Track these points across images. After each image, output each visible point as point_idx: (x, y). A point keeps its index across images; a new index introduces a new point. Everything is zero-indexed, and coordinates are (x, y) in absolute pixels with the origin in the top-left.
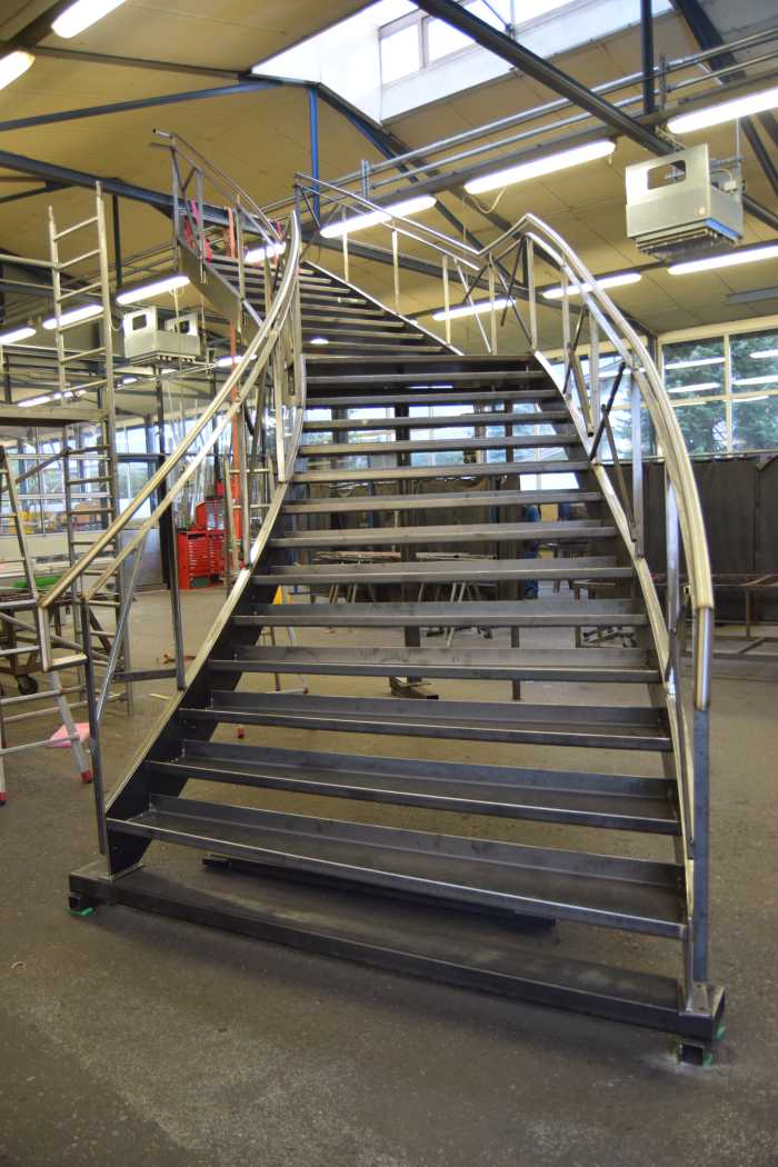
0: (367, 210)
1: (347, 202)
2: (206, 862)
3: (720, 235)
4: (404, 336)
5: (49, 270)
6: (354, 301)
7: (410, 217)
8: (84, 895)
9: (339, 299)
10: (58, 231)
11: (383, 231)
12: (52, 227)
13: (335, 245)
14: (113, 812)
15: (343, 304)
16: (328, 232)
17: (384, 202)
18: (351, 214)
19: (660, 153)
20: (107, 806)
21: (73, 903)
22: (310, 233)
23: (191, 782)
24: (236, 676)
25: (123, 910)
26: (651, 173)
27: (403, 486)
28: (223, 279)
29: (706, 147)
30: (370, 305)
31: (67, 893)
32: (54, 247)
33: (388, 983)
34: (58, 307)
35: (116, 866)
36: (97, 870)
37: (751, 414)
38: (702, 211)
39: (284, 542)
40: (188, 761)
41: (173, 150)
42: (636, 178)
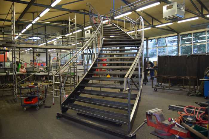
0: (120, 15)
1: (117, 13)
2: (77, 114)
3: (179, 17)
4: (125, 35)
5: (69, 26)
6: (117, 29)
7: (127, 16)
8: (59, 116)
9: (115, 29)
10: (70, 20)
11: (122, 18)
12: (69, 19)
13: (116, 20)
14: (63, 104)
15: (116, 30)
16: (115, 18)
17: (123, 13)
18: (118, 15)
19: (169, 4)
20: (62, 103)
21: (57, 117)
22: (112, 18)
23: (75, 101)
24: (84, 87)
25: (64, 118)
26: (167, 7)
27: (121, 60)
28: (96, 26)
29: (176, 2)
30: (120, 30)
31: (56, 115)
32: (69, 22)
33: (94, 130)
34: (70, 32)
35: (63, 112)
36: (60, 112)
37: (200, 47)
38: (175, 13)
39: (94, 68)
40: (75, 98)
41: (90, 6)
42: (165, 8)
